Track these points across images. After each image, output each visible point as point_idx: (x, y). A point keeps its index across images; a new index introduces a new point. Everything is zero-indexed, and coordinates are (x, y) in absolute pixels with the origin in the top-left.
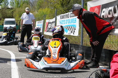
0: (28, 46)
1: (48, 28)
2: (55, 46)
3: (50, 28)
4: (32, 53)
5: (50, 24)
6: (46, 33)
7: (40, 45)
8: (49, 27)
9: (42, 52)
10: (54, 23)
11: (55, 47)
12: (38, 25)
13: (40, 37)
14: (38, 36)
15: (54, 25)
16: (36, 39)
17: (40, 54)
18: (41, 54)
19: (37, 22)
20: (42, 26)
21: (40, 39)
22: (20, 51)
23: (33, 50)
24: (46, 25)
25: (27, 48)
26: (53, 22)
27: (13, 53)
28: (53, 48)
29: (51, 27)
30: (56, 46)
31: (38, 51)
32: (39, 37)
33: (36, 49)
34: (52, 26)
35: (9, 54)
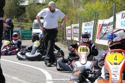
0: (71, 61)
1: (102, 33)
2: (115, 61)
3: (105, 33)
4: (79, 72)
5: (106, 27)
6: (98, 42)
7: (89, 60)
8: (104, 31)
9: (95, 72)
10: (112, 26)
11: (116, 64)
12: (85, 29)
13: (90, 48)
14: (87, 46)
15: (112, 28)
16: (83, 50)
17: (91, 74)
18: (93, 75)
19: (84, 24)
20: (92, 31)
21: (90, 51)
22: (58, 70)
23: (80, 67)
24: (99, 28)
25: (69, 64)
26: (109, 24)
27: (49, 72)
28: (112, 65)
29: (107, 32)
30: (117, 62)
31: (88, 70)
32: (88, 48)
33: (84, 66)
34: (108, 29)
35: (43, 73)
